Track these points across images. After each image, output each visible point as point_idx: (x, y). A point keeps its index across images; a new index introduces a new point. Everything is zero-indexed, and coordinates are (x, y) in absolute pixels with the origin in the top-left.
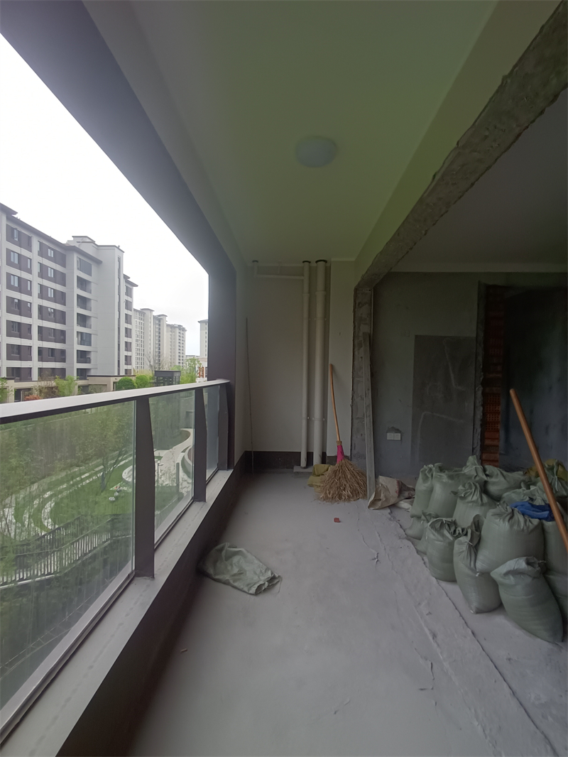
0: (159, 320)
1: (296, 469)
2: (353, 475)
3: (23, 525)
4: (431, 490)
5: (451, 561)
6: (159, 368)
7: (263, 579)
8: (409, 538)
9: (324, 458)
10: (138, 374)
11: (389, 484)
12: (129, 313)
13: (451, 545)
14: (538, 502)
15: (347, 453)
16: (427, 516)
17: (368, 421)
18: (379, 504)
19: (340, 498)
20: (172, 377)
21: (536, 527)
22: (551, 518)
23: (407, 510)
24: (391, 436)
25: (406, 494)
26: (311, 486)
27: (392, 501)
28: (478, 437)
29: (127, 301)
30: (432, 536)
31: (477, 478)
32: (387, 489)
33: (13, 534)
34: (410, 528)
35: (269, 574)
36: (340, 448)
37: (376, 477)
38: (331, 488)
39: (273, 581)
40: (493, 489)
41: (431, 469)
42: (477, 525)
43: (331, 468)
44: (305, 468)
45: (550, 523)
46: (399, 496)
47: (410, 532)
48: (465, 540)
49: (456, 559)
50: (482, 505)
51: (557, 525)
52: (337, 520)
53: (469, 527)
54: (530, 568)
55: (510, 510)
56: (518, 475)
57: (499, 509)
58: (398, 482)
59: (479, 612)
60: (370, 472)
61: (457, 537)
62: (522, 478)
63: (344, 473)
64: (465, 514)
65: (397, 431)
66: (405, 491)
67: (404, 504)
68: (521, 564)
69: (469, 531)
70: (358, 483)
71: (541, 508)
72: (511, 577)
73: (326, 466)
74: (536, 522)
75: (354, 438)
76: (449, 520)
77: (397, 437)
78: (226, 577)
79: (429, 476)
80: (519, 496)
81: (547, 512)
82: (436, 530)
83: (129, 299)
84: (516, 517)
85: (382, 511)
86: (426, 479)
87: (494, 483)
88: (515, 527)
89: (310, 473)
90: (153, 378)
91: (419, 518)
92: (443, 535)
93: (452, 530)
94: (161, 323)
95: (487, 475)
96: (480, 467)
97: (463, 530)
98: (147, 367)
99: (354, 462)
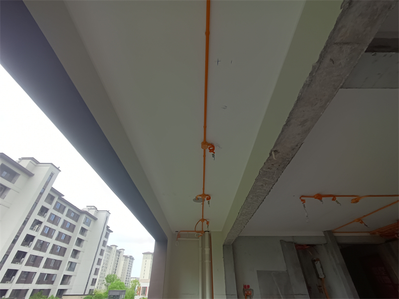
0: (120, 253)
10: (97, 293)
12: (103, 248)
29: (104, 241)
83: (106, 239)
94: (120, 255)
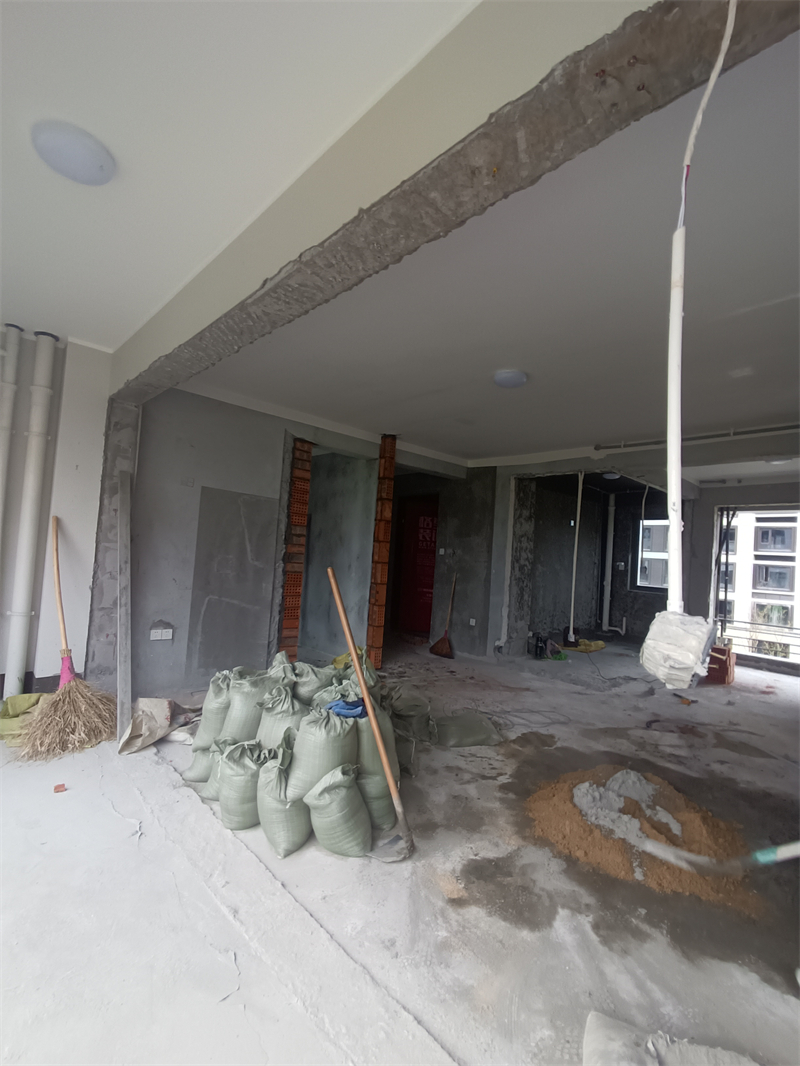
2: (91, 705)
4: (227, 707)
5: (254, 798)
8: (190, 783)
9: (29, 683)
11: (154, 709)
13: (255, 776)
14: (352, 698)
15: (79, 668)
16: (221, 745)
17: (122, 615)
18: (139, 742)
21: (352, 727)
22: (364, 714)
23: (182, 743)
24: (157, 634)
25: (182, 719)
27: (160, 734)
28: (275, 626)
30: (229, 772)
31: (286, 681)
32: (152, 718)
34: (190, 769)
36: (68, 660)
37: (134, 698)
40: (303, 691)
41: (226, 678)
42: (288, 741)
43: (46, 699)
45: (364, 720)
46: (171, 725)
47: (190, 775)
48: (273, 765)
49: (260, 794)
50: (294, 713)
51: (369, 720)
52: (60, 788)
53: (278, 748)
54: (346, 778)
55: (325, 714)
56: (328, 670)
57: (314, 715)
58: (170, 703)
60: (123, 694)
61: (263, 763)
62: (333, 672)
64: (271, 732)
65: (167, 625)
66: (182, 715)
67: (180, 735)
68: (337, 776)
69: (280, 752)
70: (100, 716)
71: (354, 705)
72: (326, 795)
73: (34, 696)
74: (351, 721)
75: (92, 642)
76: (253, 742)
77: (167, 634)
79: (224, 686)
80: (329, 695)
81: (360, 708)
84: (332, 721)
85: (144, 753)
86: (219, 690)
87: (305, 683)
88: (332, 733)
91: (205, 750)
92: (244, 766)
93: (256, 756)
95: (296, 675)
96: (288, 666)
97: (270, 752)
99: (91, 682)
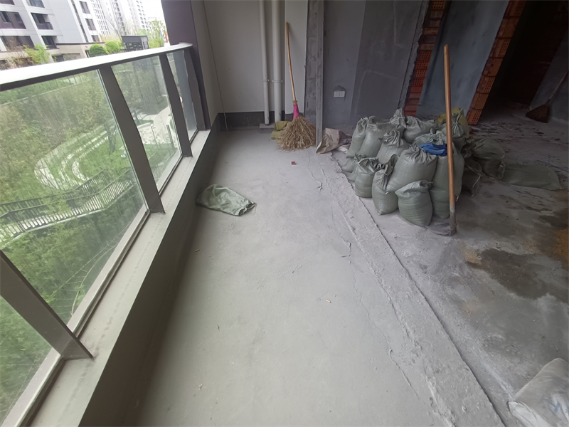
1: (262, 126)
2: (306, 129)
3: (62, 180)
4: (364, 138)
5: (371, 186)
6: (125, 33)
7: (243, 206)
8: (343, 172)
9: (283, 116)
10: (107, 41)
11: (333, 134)
13: (373, 175)
14: (440, 143)
15: (301, 110)
16: (358, 157)
17: (319, 81)
18: (325, 149)
19: (296, 147)
20: (140, 43)
21: (434, 160)
22: (445, 154)
23: (344, 152)
24: (338, 94)
25: (345, 141)
26: (274, 139)
27: (334, 147)
28: (405, 91)
30: (360, 171)
31: (400, 127)
32: (331, 138)
33: (57, 187)
34: (345, 165)
35: (247, 203)
36: (296, 106)
37: (324, 129)
38: (289, 139)
39: (250, 207)
40: (409, 134)
41: (366, 121)
42: (393, 161)
43: (289, 124)
44: (268, 125)
45: (443, 157)
46: (339, 143)
47: (345, 168)
48: (382, 172)
49: (373, 185)
50: (399, 147)
51: (447, 159)
52: (293, 163)
53: (387, 164)
54: (422, 187)
55: (418, 150)
56: (430, 123)
57: (411, 149)
58: (340, 132)
59: (383, 214)
60: (319, 126)
61: (378, 170)
62: (432, 125)
63: (299, 127)
64: (385, 155)
65: (342, 89)
66: (345, 139)
67: (343, 149)
68: (417, 185)
69: (387, 166)
70: (309, 135)
71: (440, 147)
72: (408, 194)
73: (285, 122)
74: (434, 157)
75: (307, 97)
76: (374, 158)
77: (342, 94)
78: (218, 207)
79: (364, 127)
80: (426, 139)
81: (443, 150)
82: (363, 166)
84: (421, 155)
85: (326, 155)
86: (361, 129)
87: (411, 130)
88: (419, 162)
89: (272, 129)
90: (122, 45)
91: (352, 158)
92: (368, 170)
93: (375, 166)
95: (407, 124)
96: (403, 118)
97: (382, 165)
98: (113, 32)
99: (307, 118)
